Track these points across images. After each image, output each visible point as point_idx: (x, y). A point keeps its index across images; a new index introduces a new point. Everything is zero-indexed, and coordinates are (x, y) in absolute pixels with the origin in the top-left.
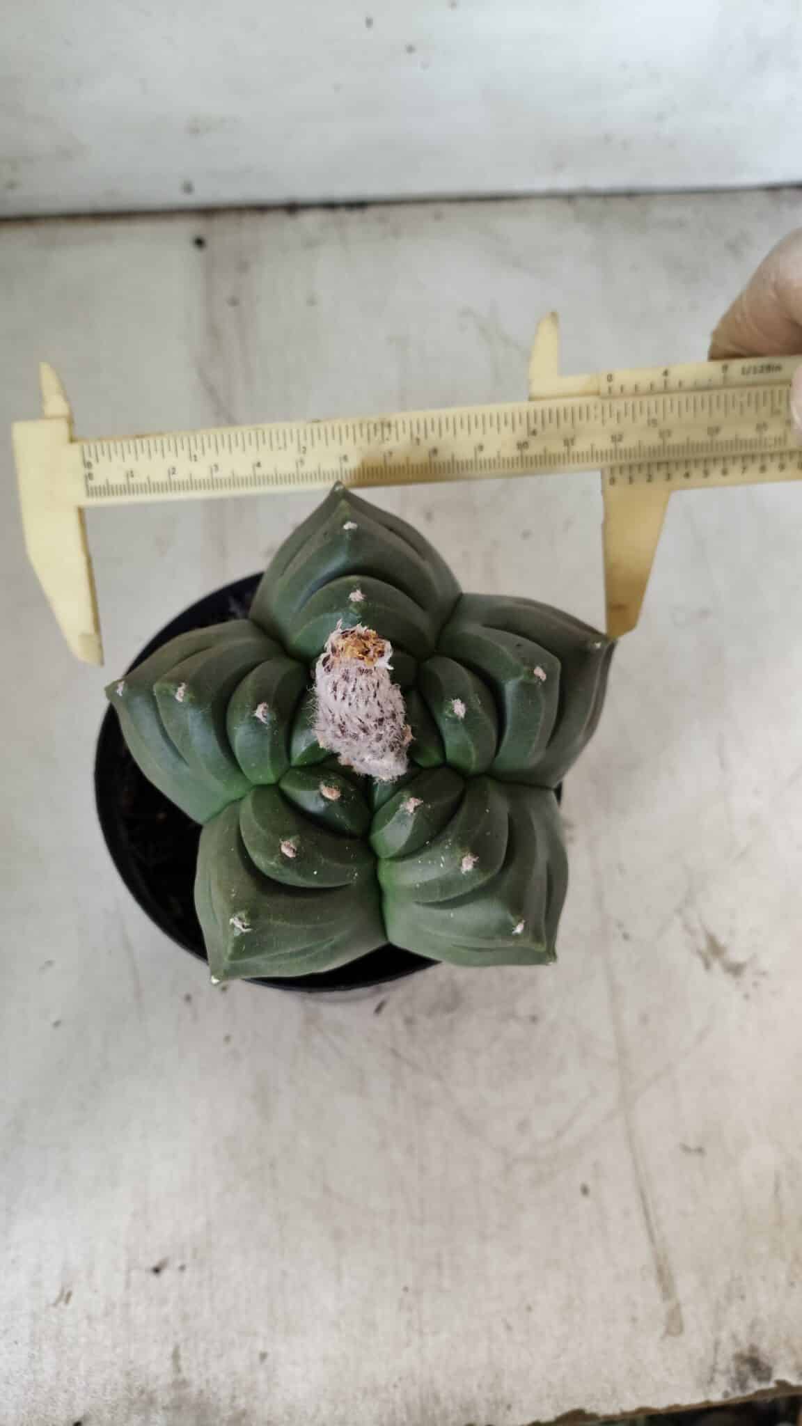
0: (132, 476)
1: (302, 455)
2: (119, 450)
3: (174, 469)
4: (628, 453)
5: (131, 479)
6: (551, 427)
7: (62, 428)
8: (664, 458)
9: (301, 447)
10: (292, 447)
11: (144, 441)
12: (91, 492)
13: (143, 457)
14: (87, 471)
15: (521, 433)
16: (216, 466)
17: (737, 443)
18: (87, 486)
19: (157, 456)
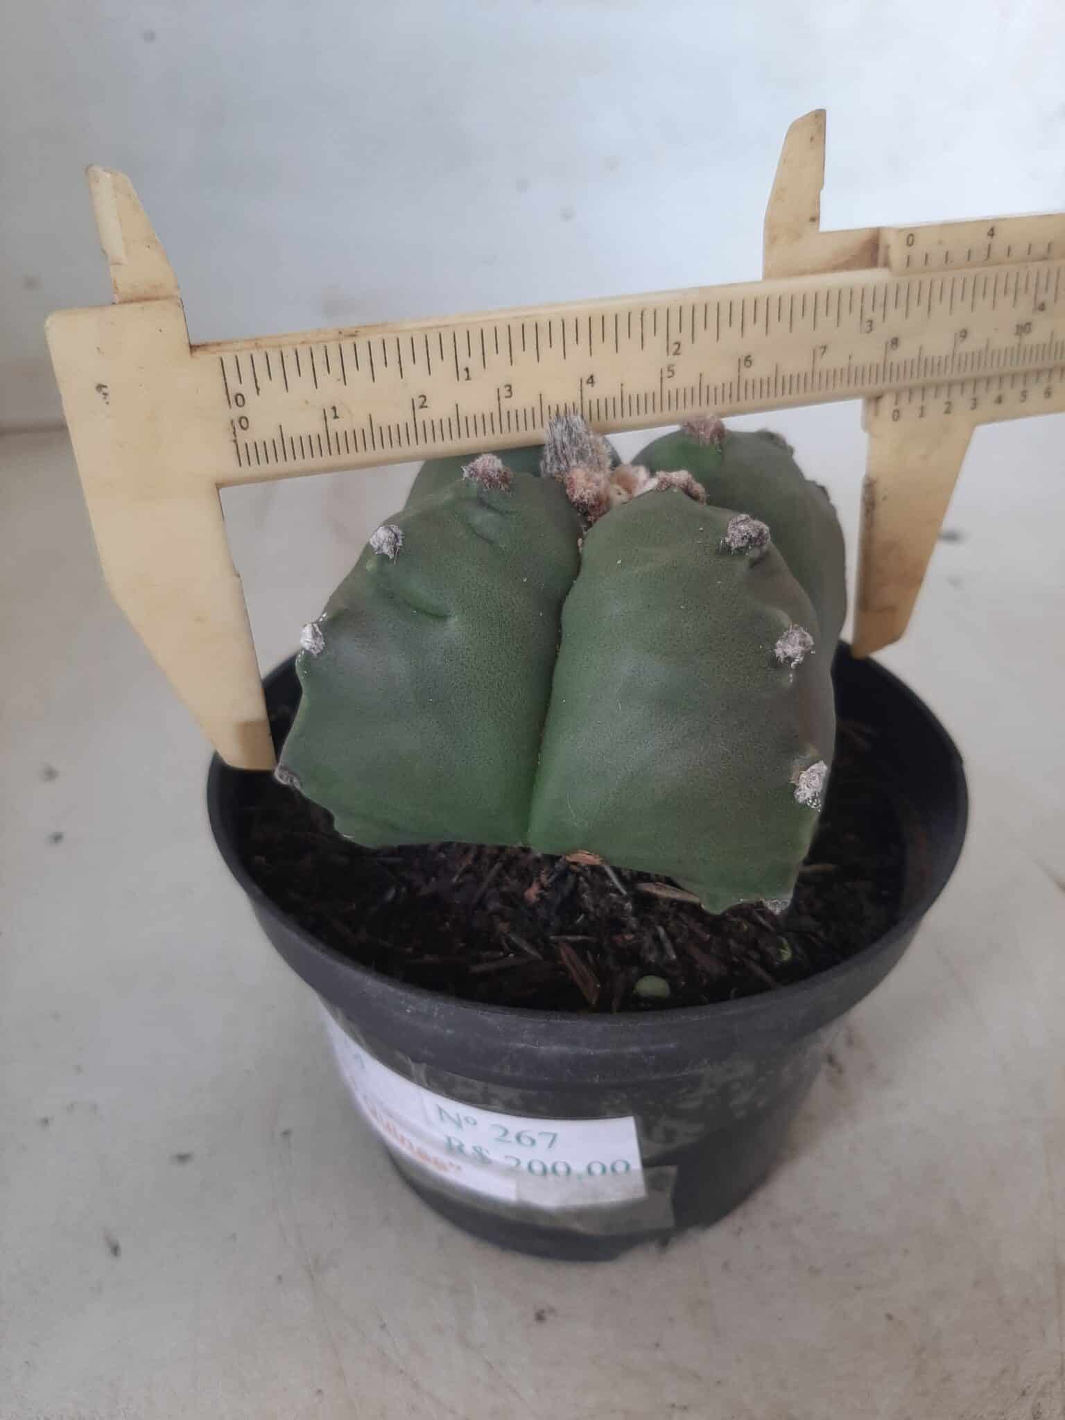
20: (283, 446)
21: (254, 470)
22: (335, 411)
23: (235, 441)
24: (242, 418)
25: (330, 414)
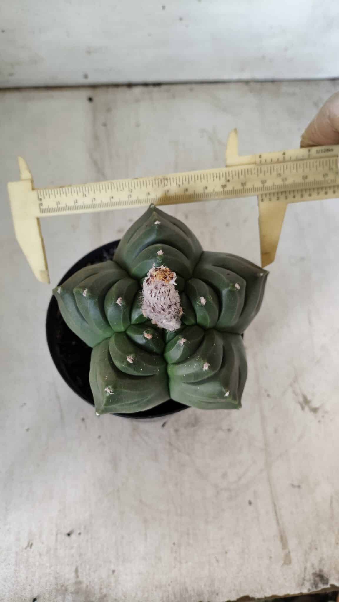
0: (59, 204)
1: (130, 193)
2: (53, 192)
3: (77, 200)
4: (268, 188)
5: (58, 205)
6: (236, 178)
7: (29, 185)
8: (283, 190)
9: (130, 189)
10: (126, 189)
11: (64, 189)
12: (42, 211)
13: (63, 196)
14: (40, 202)
15: (223, 181)
16: (95, 199)
17: (315, 182)
18: (40, 208)
19: (69, 195)
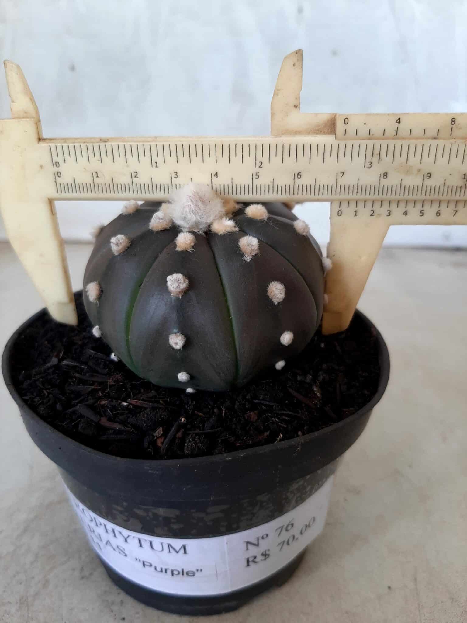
20: (75, 186)
21: (64, 195)
22: (97, 174)
23: (56, 182)
24: (58, 172)
25: (95, 175)
